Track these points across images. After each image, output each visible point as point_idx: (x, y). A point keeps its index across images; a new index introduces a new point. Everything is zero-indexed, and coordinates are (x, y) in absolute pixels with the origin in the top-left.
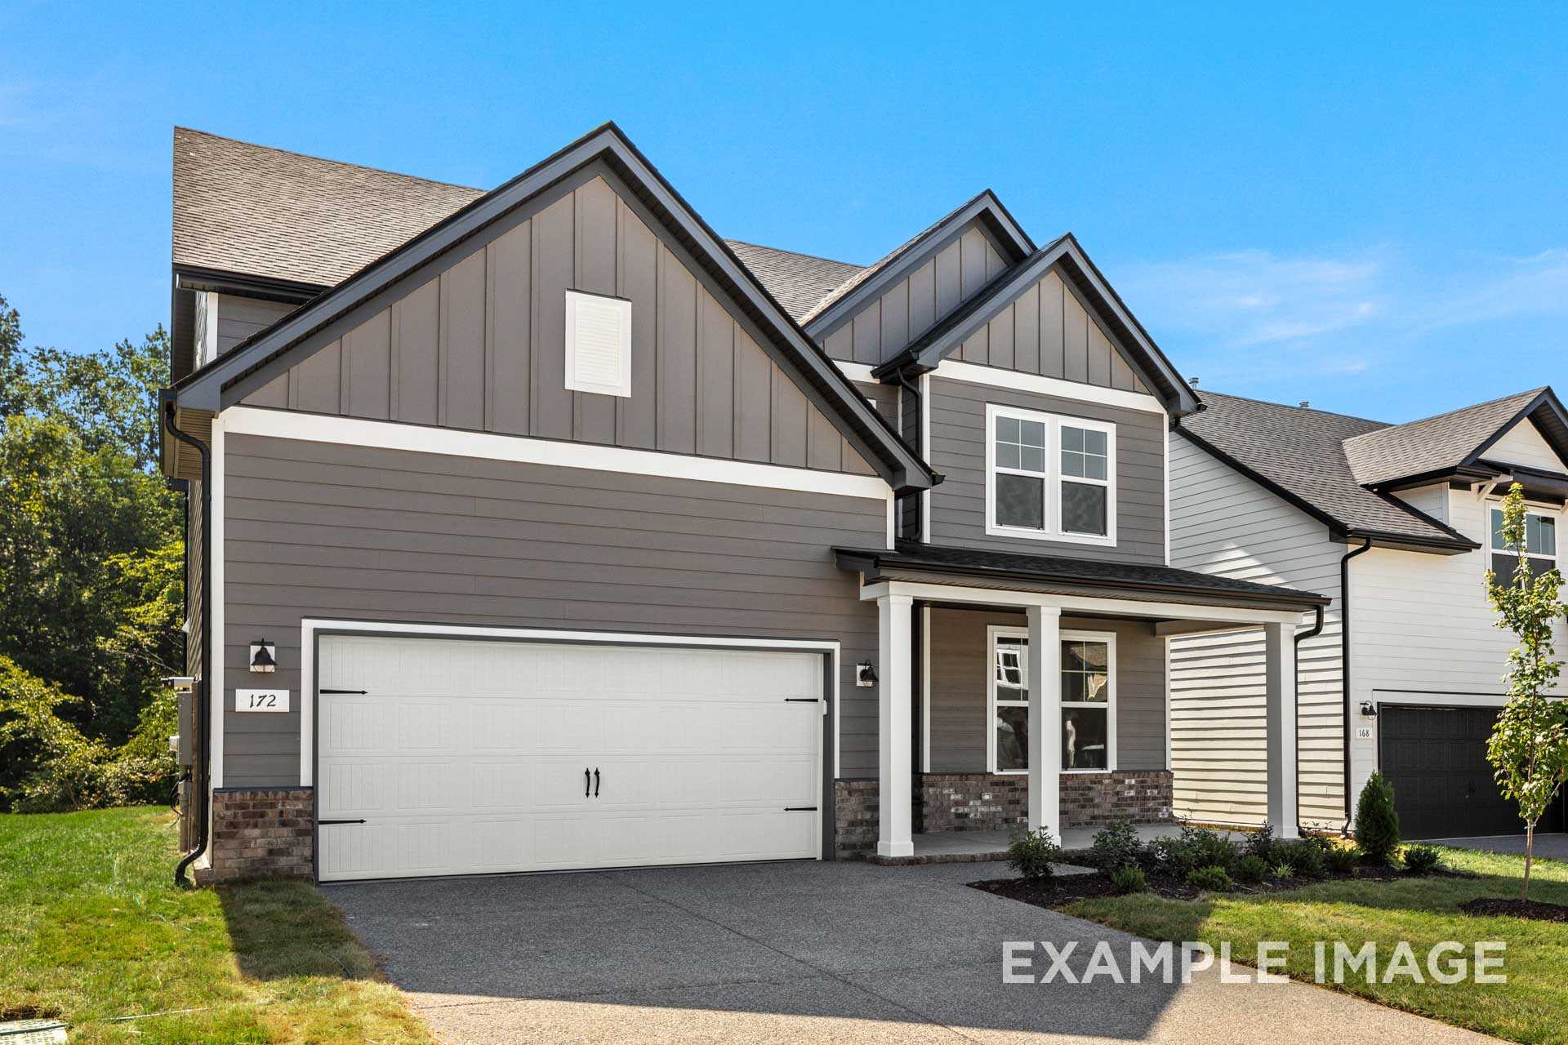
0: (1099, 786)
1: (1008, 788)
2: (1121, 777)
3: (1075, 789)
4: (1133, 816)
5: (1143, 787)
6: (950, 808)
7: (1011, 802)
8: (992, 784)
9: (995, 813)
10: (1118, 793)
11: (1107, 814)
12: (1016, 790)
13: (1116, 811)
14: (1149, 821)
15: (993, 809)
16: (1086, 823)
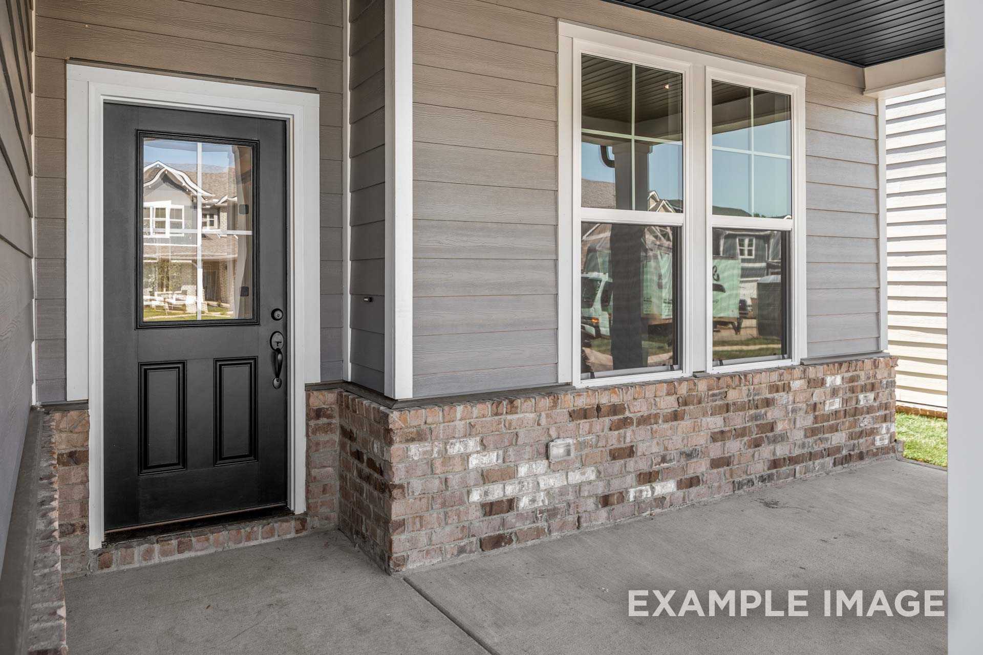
0: (783, 393)
1: (607, 421)
2: (817, 370)
3: (742, 407)
4: (838, 449)
5: (852, 390)
6: (469, 493)
7: (615, 455)
8: (575, 415)
9: (580, 484)
10: (815, 407)
13: (810, 443)
14: (860, 456)
15: (575, 477)
16: (763, 479)
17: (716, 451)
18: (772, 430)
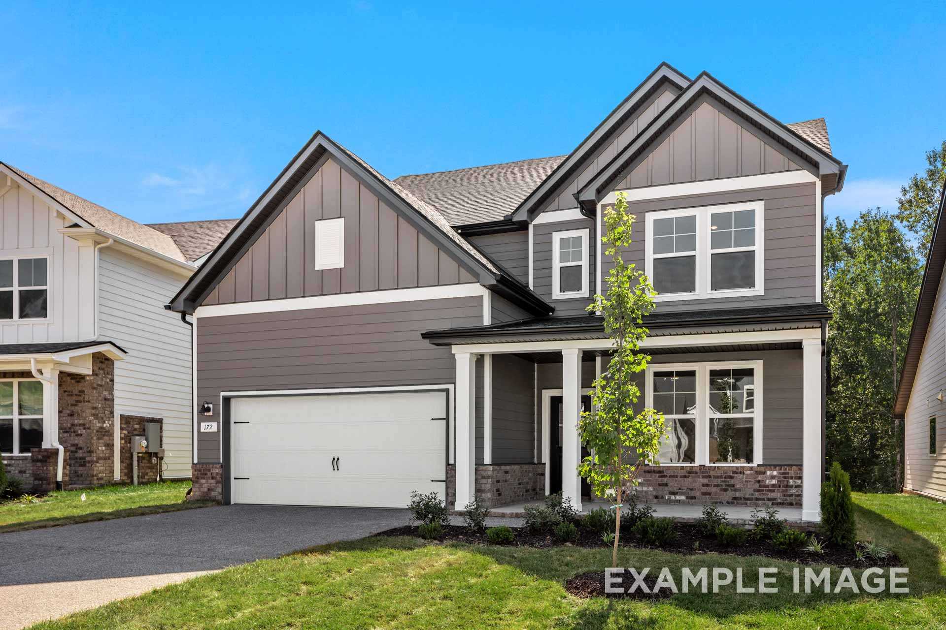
0: (741, 475)
1: (658, 475)
2: (762, 469)
3: (718, 477)
4: (775, 499)
5: (785, 478)
7: (660, 485)
8: (645, 472)
9: (647, 491)
10: (759, 481)
11: (747, 496)
12: (665, 476)
13: (757, 495)
14: (791, 504)
15: (645, 489)
16: (728, 503)
17: (705, 489)
18: (734, 487)
